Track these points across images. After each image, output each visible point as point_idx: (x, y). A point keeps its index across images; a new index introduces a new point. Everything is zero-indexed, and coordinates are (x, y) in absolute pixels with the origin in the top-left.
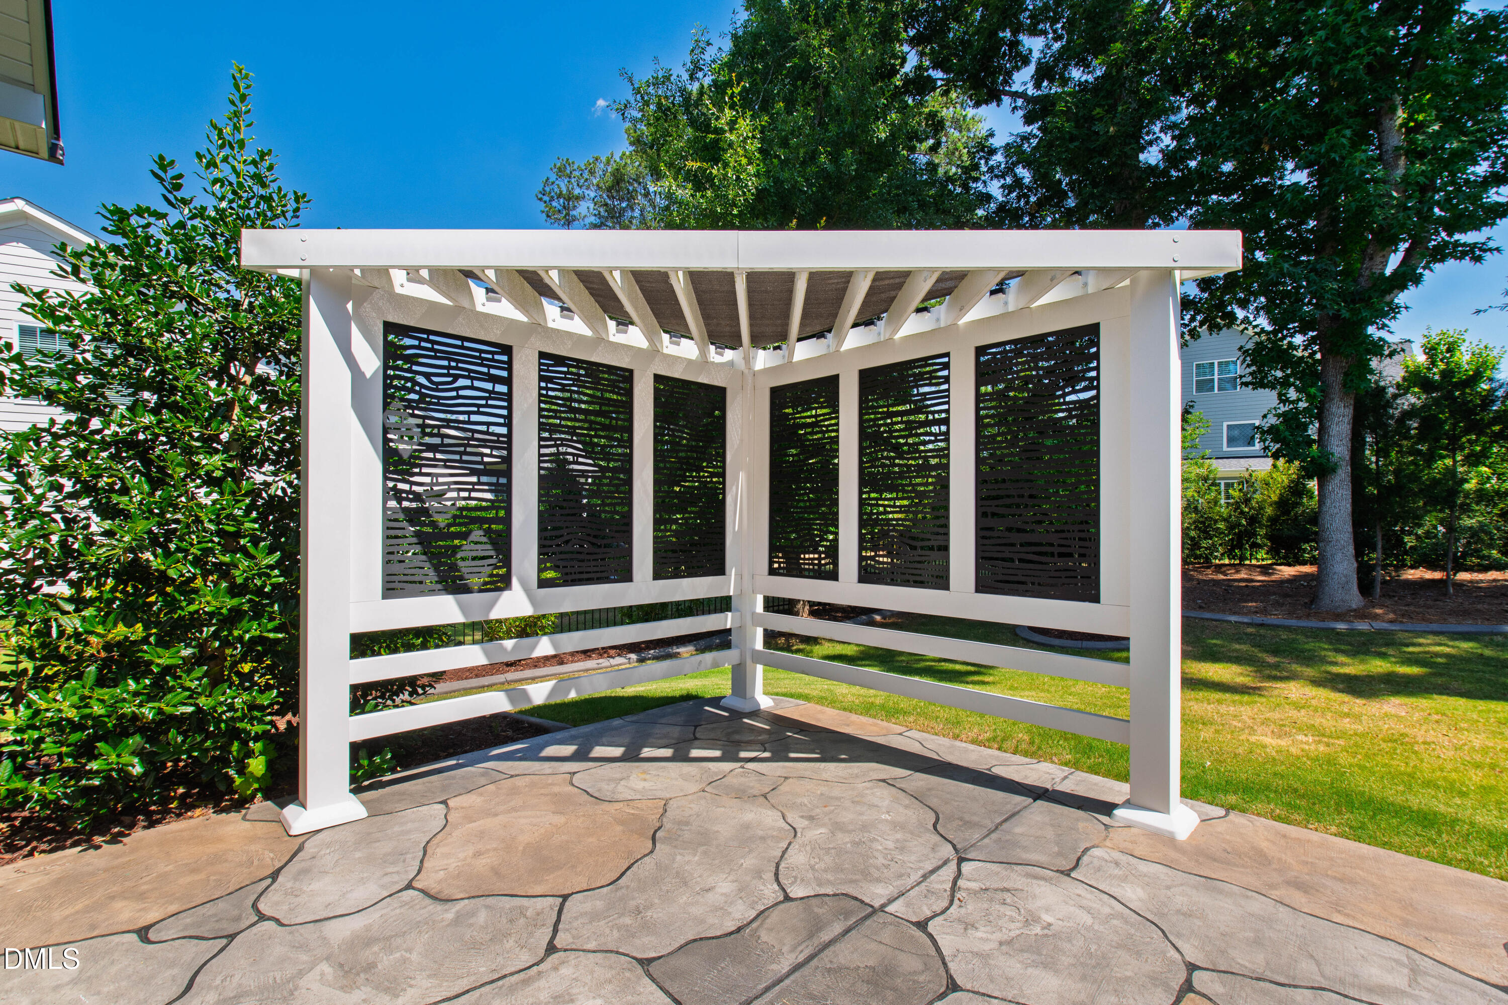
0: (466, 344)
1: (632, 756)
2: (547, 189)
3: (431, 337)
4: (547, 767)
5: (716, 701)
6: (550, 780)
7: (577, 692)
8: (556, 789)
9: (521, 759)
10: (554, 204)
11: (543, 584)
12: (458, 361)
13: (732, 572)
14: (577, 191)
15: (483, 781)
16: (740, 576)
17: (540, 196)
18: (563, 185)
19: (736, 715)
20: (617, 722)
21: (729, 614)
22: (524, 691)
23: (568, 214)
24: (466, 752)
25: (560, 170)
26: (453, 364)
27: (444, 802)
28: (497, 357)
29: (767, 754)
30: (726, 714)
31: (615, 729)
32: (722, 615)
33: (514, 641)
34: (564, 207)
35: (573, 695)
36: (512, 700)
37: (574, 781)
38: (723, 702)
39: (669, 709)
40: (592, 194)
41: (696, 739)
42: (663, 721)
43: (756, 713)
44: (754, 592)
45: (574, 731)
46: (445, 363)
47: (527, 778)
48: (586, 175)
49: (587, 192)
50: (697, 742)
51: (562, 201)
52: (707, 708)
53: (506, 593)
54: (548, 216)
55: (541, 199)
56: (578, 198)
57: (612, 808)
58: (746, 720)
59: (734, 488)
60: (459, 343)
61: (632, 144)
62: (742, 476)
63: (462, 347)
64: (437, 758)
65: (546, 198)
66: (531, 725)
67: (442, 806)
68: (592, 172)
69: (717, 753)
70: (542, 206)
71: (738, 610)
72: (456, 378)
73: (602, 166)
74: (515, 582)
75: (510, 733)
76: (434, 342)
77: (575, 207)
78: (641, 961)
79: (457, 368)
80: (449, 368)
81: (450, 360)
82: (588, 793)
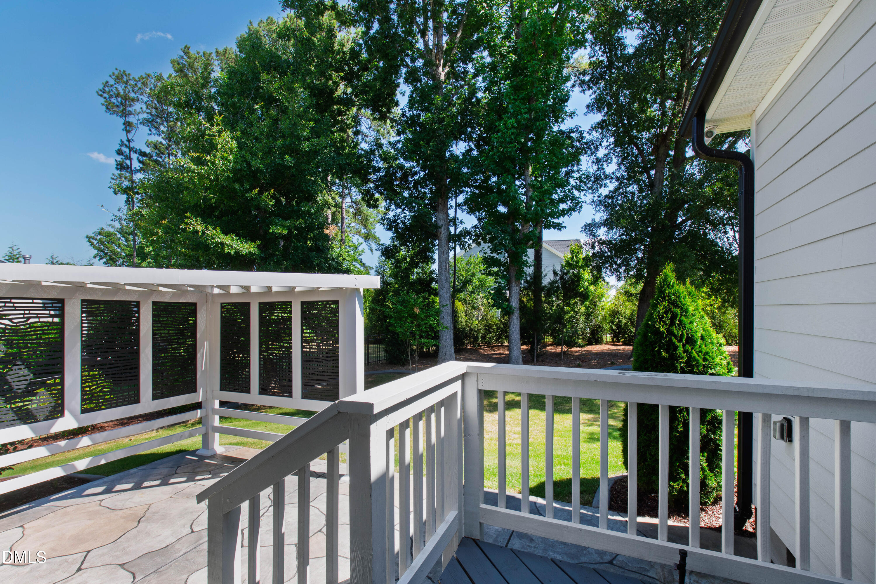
0: (35, 301)
1: (138, 487)
2: (107, 89)
3: (13, 301)
4: (87, 499)
5: (193, 453)
6: (88, 505)
7: (106, 460)
8: (91, 509)
9: (71, 498)
10: (113, 100)
11: (83, 411)
12: (30, 310)
13: (201, 391)
14: (132, 95)
15: (46, 512)
16: (205, 392)
17: (101, 93)
18: (121, 88)
19: (202, 458)
20: (133, 471)
21: (199, 411)
22: (73, 465)
23: (124, 109)
24: (35, 500)
25: (118, 78)
26: (27, 312)
27: (22, 526)
28: (54, 305)
29: (210, 476)
30: (196, 458)
31: (132, 474)
32: (194, 412)
33: (66, 441)
34: (122, 104)
35: (103, 462)
36: (65, 471)
37: (102, 504)
38: (197, 453)
39: (165, 460)
40: (145, 99)
41: (176, 473)
42: (161, 466)
43: (213, 456)
44: (214, 398)
45: (106, 479)
46: (22, 312)
47: (74, 507)
48: (140, 85)
49: (140, 97)
50: (176, 475)
51: (119, 99)
52: (187, 457)
53: (60, 420)
54: (107, 108)
55: (101, 96)
56: (133, 100)
57: (120, 513)
58: (206, 461)
59: (202, 350)
60: (31, 301)
61: (176, 71)
62: (206, 344)
63: (33, 303)
64: (15, 506)
65: (106, 95)
66: (79, 479)
67: (21, 528)
68: (145, 84)
69: (184, 479)
70: (102, 100)
71: (205, 408)
72: (29, 318)
73: (153, 81)
74: (66, 412)
75: (65, 485)
76: (14, 303)
77: (130, 106)
78: (120, 565)
79: (29, 314)
80: (24, 314)
81: (24, 310)
82: (108, 508)
